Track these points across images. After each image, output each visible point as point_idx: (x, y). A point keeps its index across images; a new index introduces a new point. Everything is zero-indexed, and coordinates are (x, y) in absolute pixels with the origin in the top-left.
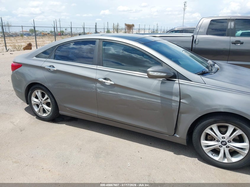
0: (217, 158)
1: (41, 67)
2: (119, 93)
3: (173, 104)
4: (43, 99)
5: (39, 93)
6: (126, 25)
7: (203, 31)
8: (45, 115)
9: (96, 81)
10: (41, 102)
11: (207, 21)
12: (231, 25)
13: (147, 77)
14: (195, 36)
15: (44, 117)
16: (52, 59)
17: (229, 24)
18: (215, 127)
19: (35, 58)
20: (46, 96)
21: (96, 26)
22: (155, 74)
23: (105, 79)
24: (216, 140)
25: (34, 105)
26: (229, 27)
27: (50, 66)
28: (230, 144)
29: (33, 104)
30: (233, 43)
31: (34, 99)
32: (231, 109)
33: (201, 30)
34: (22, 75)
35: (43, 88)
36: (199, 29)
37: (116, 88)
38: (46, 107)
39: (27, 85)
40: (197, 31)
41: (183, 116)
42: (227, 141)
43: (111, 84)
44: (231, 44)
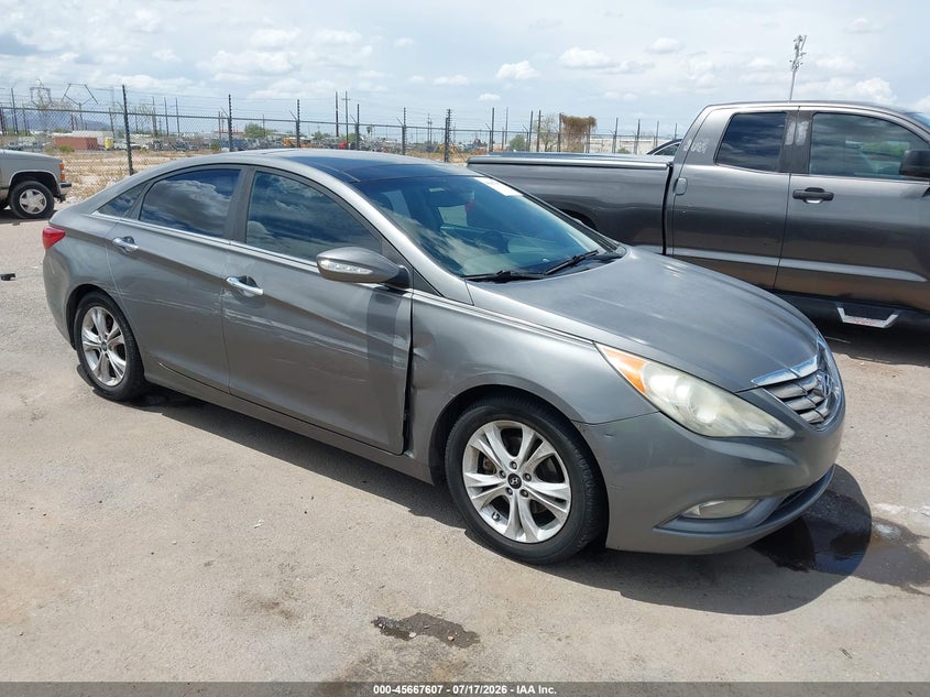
0: (501, 528)
1: (104, 239)
2: (275, 324)
3: (395, 358)
4: (109, 335)
5: (99, 316)
6: (563, 118)
7: (704, 150)
8: (112, 382)
9: (221, 283)
10: (104, 343)
11: (720, 117)
12: (797, 132)
13: (318, 271)
14: (677, 167)
15: (110, 389)
16: (134, 218)
17: (791, 130)
18: (491, 431)
19: (97, 213)
20: (116, 327)
21: (448, 121)
22: (338, 268)
23: (243, 280)
24: (498, 470)
25: (88, 351)
26: (789, 140)
27: (125, 239)
28: (529, 484)
29: (85, 348)
30: (797, 197)
31: (89, 335)
32: (520, 378)
33: (699, 147)
34: (65, 262)
35: (108, 301)
36: (690, 142)
37: (268, 308)
38: (114, 358)
39: (70, 292)
40: (685, 149)
41: (420, 397)
42: (520, 475)
43: (257, 296)
44: (792, 198)
